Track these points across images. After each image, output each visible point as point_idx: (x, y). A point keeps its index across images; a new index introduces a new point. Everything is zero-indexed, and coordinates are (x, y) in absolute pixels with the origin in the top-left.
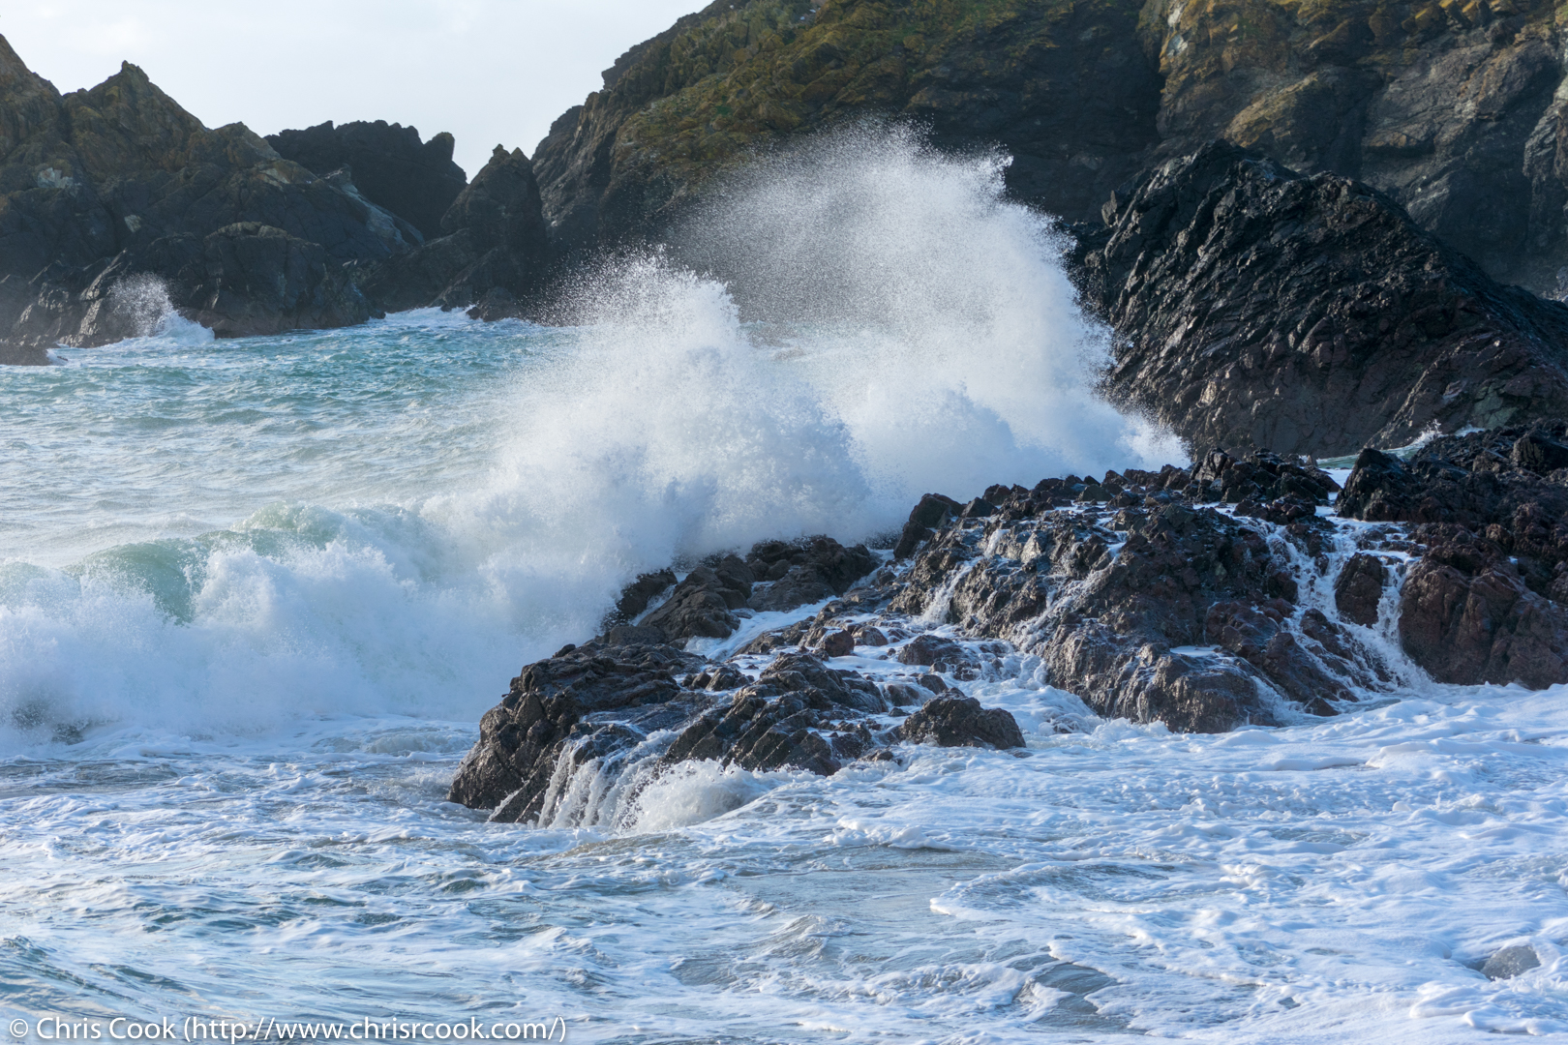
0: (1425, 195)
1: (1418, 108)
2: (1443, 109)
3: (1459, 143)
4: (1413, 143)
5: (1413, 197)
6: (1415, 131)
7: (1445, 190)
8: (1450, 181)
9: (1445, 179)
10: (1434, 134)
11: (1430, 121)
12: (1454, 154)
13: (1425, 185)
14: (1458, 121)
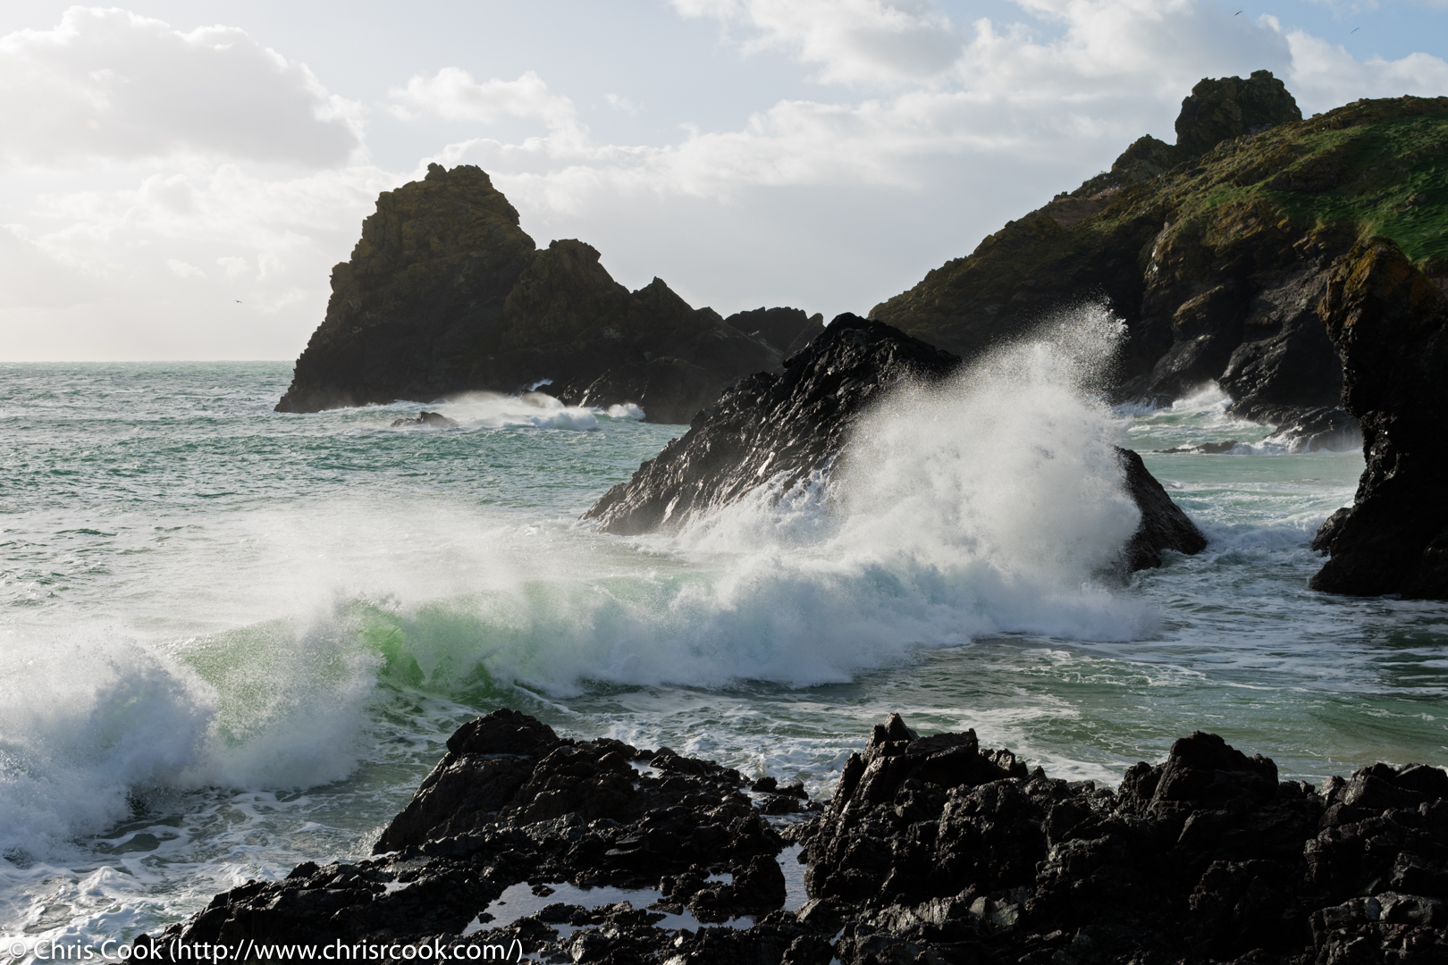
0: (1273, 351)
1: (1277, 303)
2: (1290, 303)
3: (1295, 321)
4: (1271, 322)
5: (1268, 352)
6: (1274, 315)
7: (1285, 348)
8: (1287, 343)
9: (1285, 342)
10: (1283, 317)
11: (1283, 310)
12: (1292, 328)
13: (1274, 345)
14: (1296, 310)
